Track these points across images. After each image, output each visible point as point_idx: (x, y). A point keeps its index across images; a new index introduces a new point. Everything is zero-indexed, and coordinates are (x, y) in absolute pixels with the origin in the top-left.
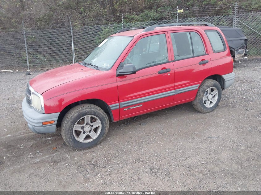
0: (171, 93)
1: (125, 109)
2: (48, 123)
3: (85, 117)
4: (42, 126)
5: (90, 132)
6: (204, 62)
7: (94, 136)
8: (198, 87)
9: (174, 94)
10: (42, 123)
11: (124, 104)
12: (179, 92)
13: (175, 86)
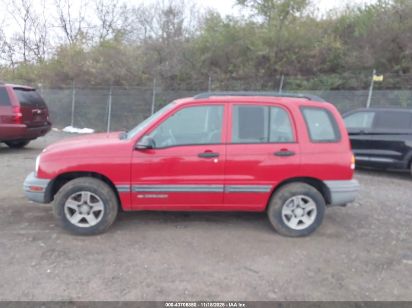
0: (217, 188)
1: (140, 196)
2: (37, 189)
3: (83, 193)
4: (29, 191)
5: (88, 213)
6: (284, 153)
7: (93, 221)
8: (268, 190)
9: (222, 190)
10: (30, 187)
11: (137, 188)
12: (232, 190)
13: (225, 180)
